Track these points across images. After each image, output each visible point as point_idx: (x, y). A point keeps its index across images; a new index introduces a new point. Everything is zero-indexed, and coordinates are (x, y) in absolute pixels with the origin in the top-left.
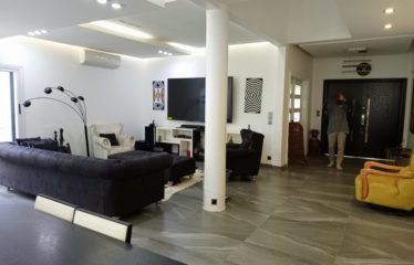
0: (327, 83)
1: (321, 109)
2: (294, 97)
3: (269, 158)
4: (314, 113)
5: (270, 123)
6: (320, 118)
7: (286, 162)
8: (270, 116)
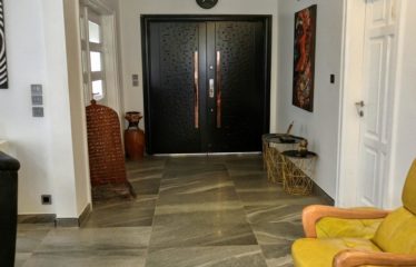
0: (148, 21)
1: (140, 74)
2: (88, 47)
3: (46, 200)
4: (128, 80)
5: (38, 112)
6: (140, 89)
7: (89, 200)
8: (37, 95)
